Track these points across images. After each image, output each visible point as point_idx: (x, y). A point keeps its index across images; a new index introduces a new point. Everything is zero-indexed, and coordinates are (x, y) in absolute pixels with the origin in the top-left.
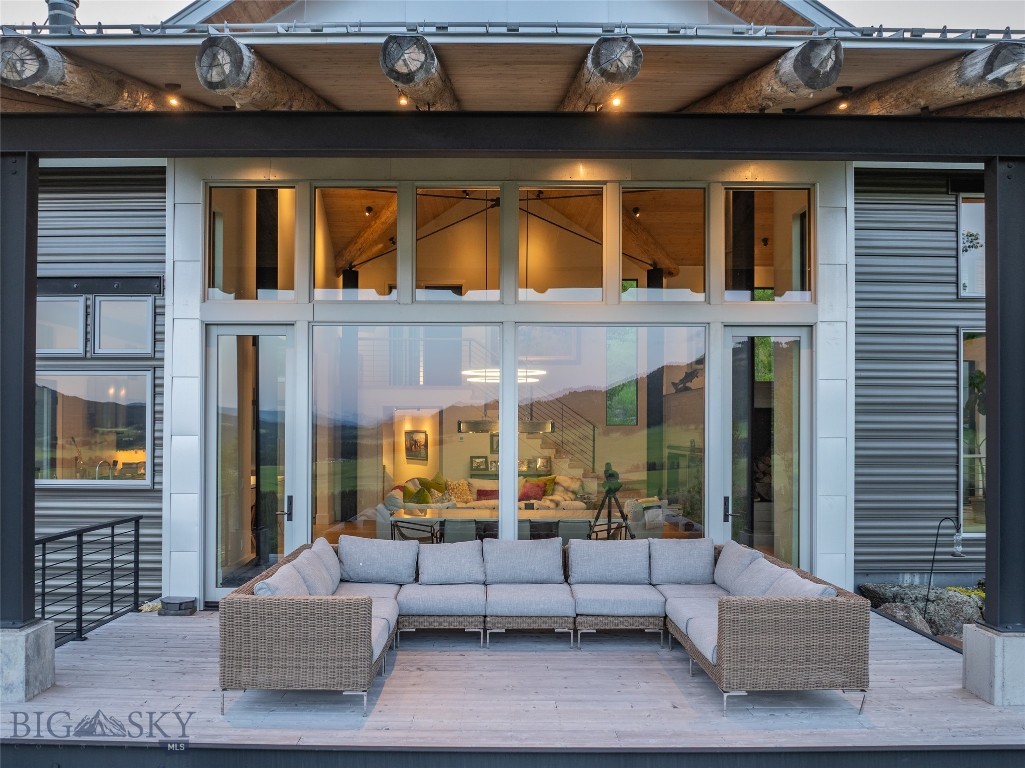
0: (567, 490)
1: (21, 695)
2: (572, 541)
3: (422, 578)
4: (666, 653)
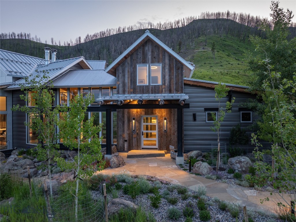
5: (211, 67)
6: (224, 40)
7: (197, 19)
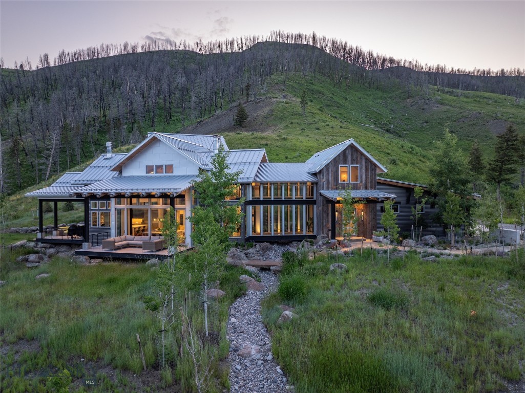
5: (303, 129)
6: (310, 83)
7: (264, 41)
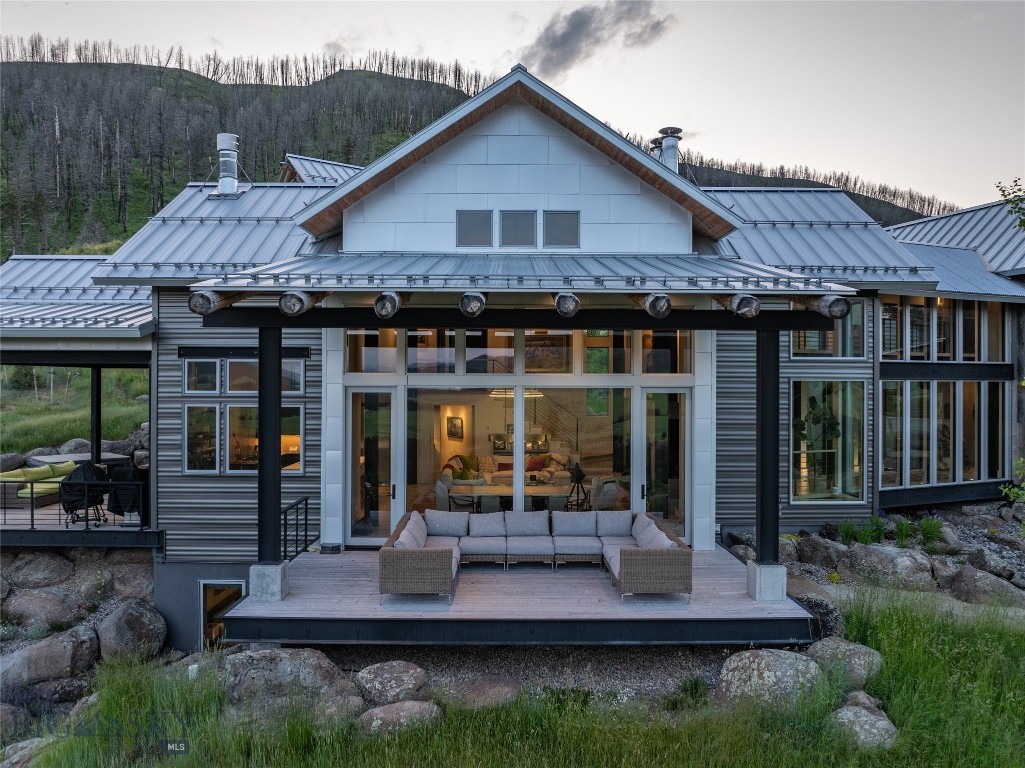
0: (558, 463)
1: (279, 597)
2: (554, 512)
3: (472, 533)
4: (602, 574)
